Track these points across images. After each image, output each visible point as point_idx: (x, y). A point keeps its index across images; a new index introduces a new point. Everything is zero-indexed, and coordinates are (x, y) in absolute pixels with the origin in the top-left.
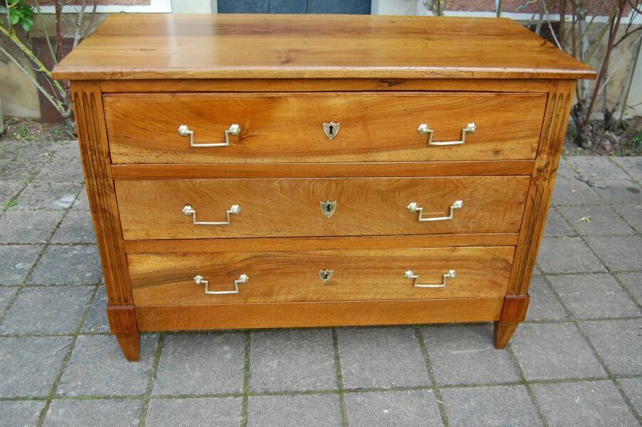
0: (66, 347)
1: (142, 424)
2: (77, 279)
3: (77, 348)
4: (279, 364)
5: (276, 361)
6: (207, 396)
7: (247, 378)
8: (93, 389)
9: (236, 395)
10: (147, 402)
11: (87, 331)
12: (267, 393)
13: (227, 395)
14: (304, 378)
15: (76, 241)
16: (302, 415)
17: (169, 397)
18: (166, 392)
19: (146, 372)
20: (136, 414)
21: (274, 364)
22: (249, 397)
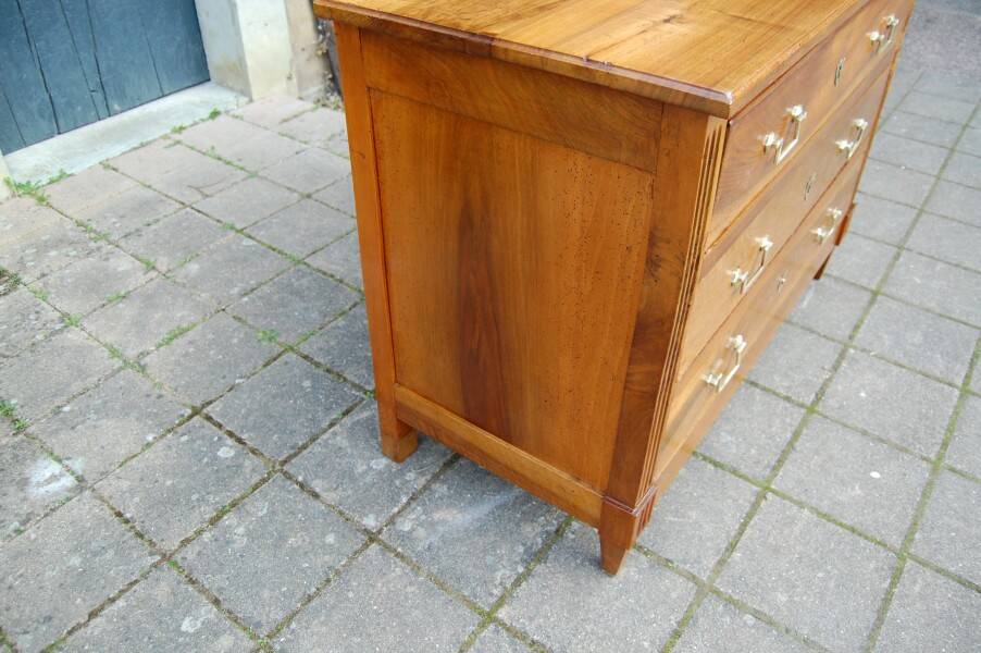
0: (512, 643)
1: (757, 614)
2: (327, 558)
3: (530, 628)
4: (731, 433)
5: (722, 434)
6: (744, 526)
7: (734, 472)
8: (646, 644)
9: (761, 496)
10: (717, 592)
11: (492, 600)
12: (775, 469)
13: (755, 506)
14: (770, 427)
15: (207, 517)
16: (831, 458)
17: (721, 562)
18: (711, 562)
19: (652, 567)
20: (735, 614)
21: (726, 438)
22: (773, 487)
